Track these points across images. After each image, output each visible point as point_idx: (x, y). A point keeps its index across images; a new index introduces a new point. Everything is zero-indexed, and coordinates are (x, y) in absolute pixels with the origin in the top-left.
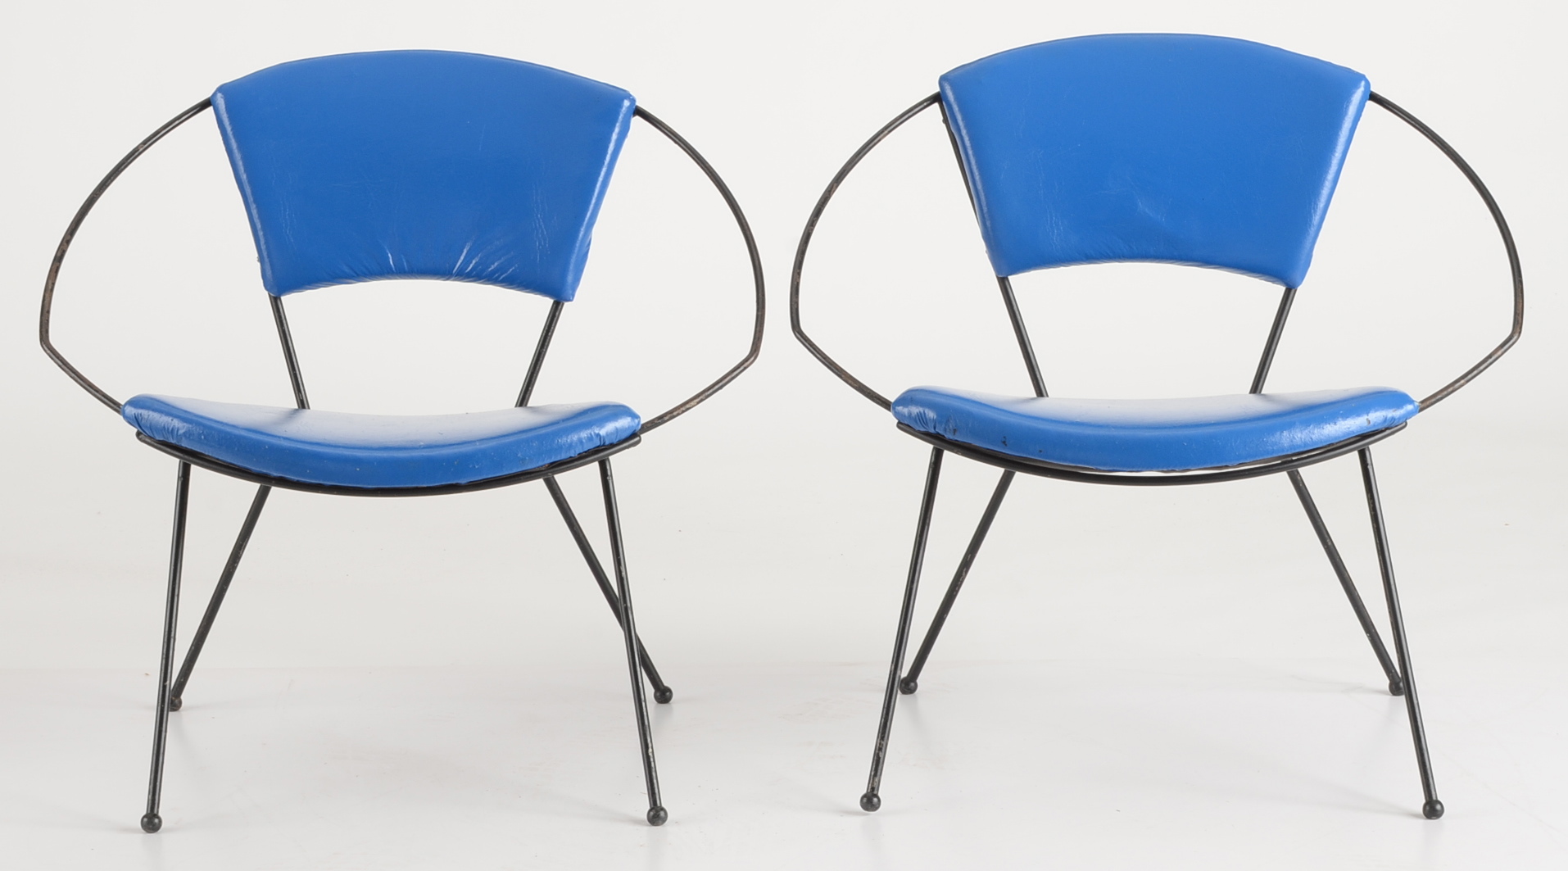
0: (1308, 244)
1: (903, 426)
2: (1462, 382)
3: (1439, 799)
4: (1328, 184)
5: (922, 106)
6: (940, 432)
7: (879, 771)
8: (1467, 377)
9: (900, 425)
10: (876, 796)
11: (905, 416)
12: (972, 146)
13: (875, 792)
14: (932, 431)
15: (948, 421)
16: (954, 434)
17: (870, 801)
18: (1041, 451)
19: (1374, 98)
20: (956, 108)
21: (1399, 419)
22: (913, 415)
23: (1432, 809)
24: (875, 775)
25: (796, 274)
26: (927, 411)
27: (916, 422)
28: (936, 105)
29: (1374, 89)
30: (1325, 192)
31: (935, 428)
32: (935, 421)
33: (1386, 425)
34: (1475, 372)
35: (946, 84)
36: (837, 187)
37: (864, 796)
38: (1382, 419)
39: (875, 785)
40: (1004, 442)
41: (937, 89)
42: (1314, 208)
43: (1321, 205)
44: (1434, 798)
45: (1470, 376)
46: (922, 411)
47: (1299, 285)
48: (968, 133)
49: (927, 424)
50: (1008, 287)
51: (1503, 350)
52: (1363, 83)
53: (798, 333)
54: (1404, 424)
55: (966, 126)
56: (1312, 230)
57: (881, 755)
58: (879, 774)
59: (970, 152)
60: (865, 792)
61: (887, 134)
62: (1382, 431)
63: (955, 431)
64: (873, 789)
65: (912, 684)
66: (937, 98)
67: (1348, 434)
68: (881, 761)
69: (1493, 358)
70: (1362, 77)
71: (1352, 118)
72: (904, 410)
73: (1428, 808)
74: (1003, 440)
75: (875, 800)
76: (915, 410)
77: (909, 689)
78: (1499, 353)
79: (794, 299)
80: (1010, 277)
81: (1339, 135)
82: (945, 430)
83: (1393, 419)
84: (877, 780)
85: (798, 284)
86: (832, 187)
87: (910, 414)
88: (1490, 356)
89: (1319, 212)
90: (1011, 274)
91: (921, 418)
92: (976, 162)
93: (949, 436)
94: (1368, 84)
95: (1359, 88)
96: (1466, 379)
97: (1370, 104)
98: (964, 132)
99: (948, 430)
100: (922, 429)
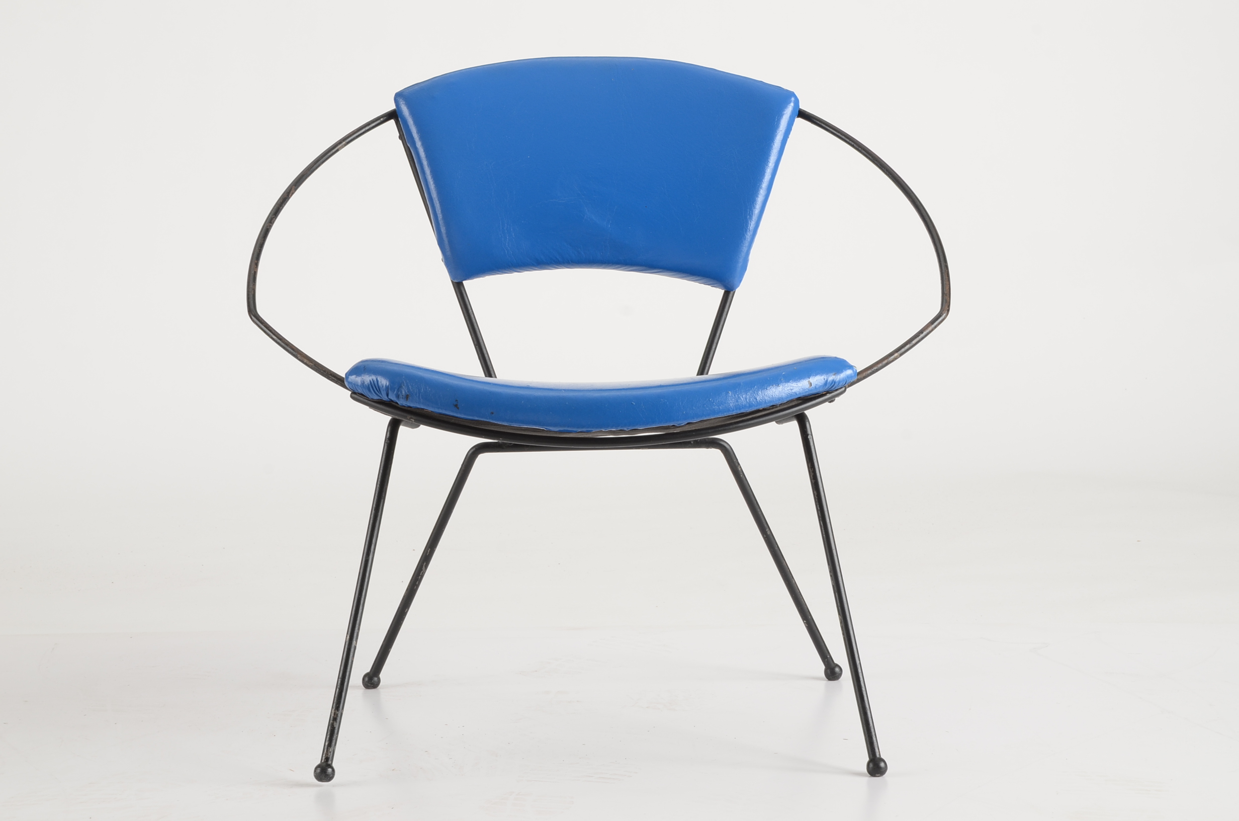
0: (745, 249)
1: (358, 395)
2: (896, 355)
3: (882, 757)
4: (762, 192)
5: (379, 121)
6: (393, 399)
7: (334, 741)
8: (901, 350)
9: (354, 395)
10: (330, 766)
11: (358, 385)
12: (427, 157)
13: (330, 762)
14: (385, 398)
15: (400, 387)
16: (407, 400)
17: (324, 772)
18: (492, 413)
19: (803, 115)
20: (410, 122)
21: (839, 382)
22: (366, 383)
23: (876, 767)
24: (330, 745)
25: (253, 264)
26: (380, 378)
27: (369, 390)
28: (392, 122)
29: (803, 107)
30: (760, 199)
31: (387, 395)
32: (387, 388)
33: (826, 388)
34: (908, 346)
35: (401, 100)
36: (296, 190)
37: (318, 766)
38: (823, 382)
39: (330, 755)
40: (456, 406)
41: (392, 107)
42: (750, 215)
43: (756, 211)
44: (878, 756)
45: (903, 350)
46: (375, 379)
47: (737, 288)
48: (423, 145)
49: (379, 391)
50: (463, 292)
51: (933, 326)
52: (793, 99)
53: (255, 316)
54: (843, 389)
55: (422, 138)
56: (748, 236)
57: (336, 726)
58: (333, 743)
59: (425, 163)
60: (318, 762)
61: (345, 145)
62: (822, 395)
63: (407, 397)
64: (327, 759)
65: (376, 679)
66: (392, 115)
67: (791, 395)
68: (336, 731)
69: (925, 333)
70: (792, 94)
71: (783, 131)
72: (357, 379)
73: (871, 765)
74: (455, 403)
75: (330, 770)
76: (368, 379)
77: (372, 684)
78: (930, 329)
79: (251, 286)
80: (465, 282)
81: (772, 147)
82: (398, 396)
83: (834, 382)
84: (331, 750)
85: (255, 273)
86: (291, 190)
87: (363, 383)
88: (921, 332)
89: (755, 218)
90: (465, 280)
91: (374, 386)
92: (431, 172)
93: (402, 402)
94: (797, 102)
95: (790, 102)
96: (900, 352)
97: (799, 121)
98: (419, 144)
99: (401, 396)
100: (376, 397)
